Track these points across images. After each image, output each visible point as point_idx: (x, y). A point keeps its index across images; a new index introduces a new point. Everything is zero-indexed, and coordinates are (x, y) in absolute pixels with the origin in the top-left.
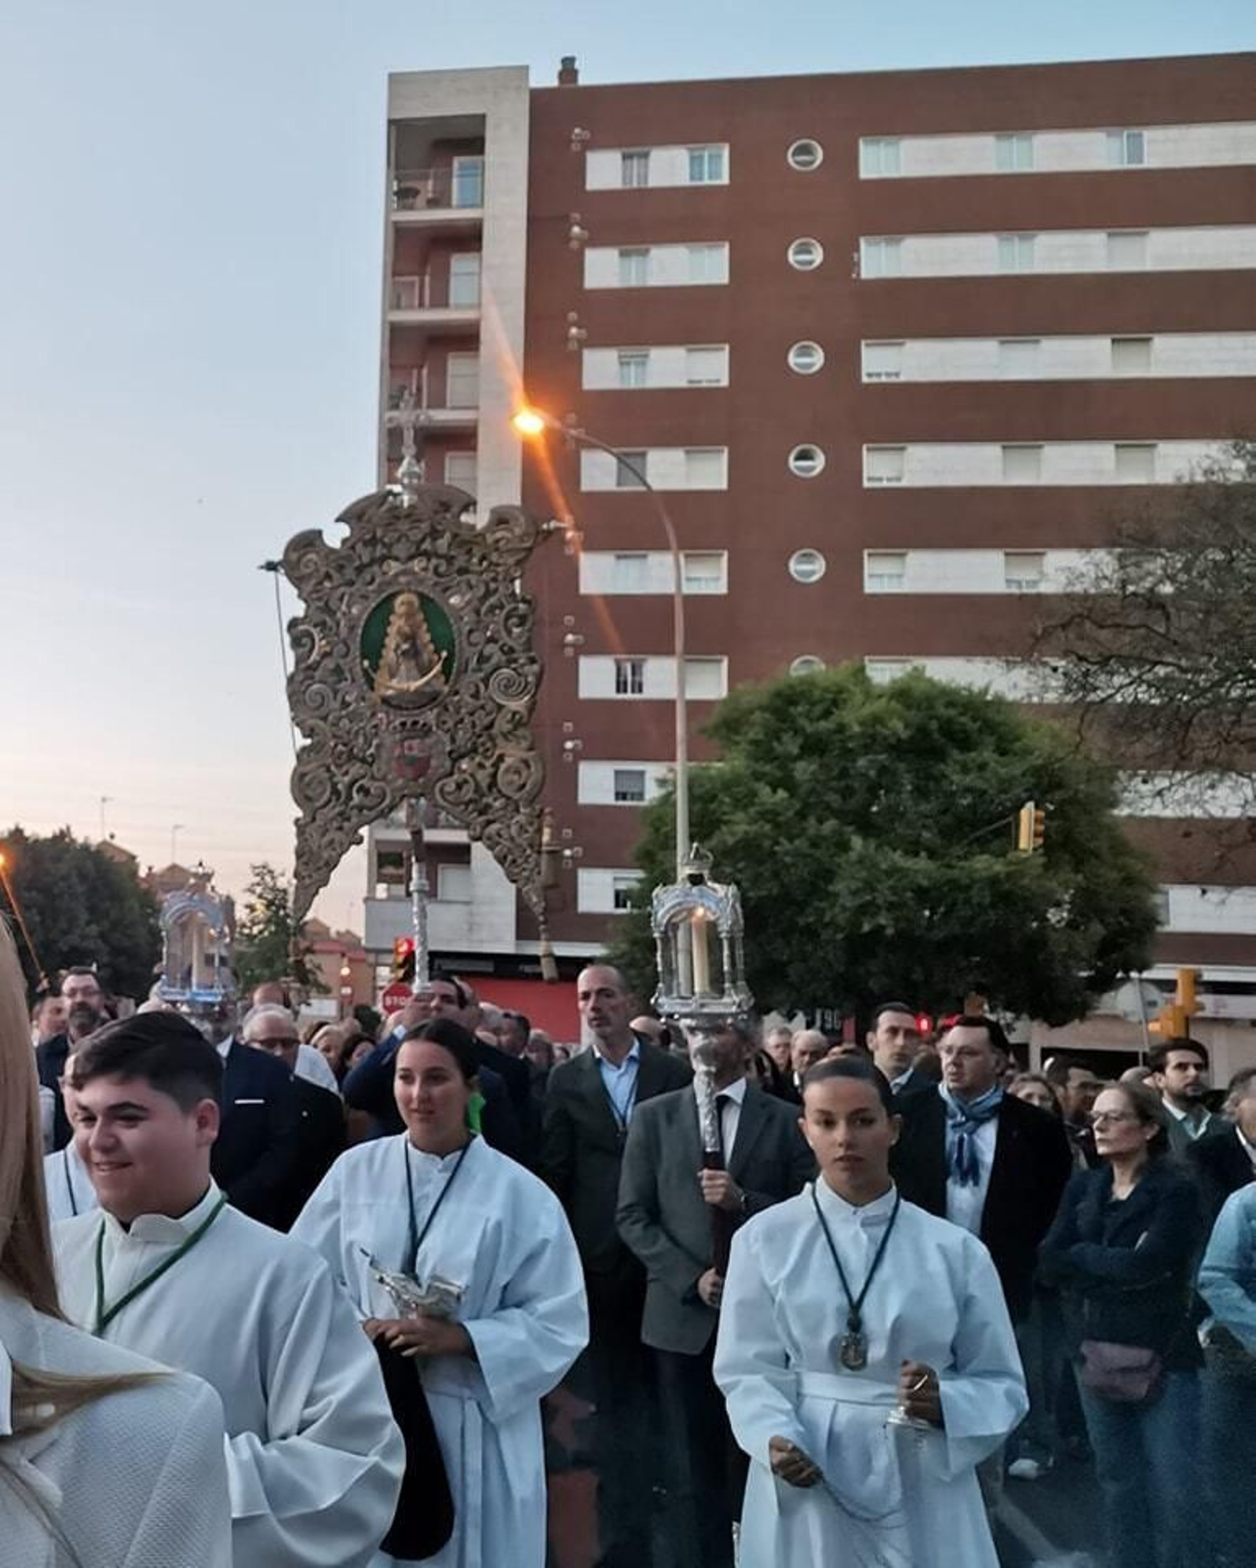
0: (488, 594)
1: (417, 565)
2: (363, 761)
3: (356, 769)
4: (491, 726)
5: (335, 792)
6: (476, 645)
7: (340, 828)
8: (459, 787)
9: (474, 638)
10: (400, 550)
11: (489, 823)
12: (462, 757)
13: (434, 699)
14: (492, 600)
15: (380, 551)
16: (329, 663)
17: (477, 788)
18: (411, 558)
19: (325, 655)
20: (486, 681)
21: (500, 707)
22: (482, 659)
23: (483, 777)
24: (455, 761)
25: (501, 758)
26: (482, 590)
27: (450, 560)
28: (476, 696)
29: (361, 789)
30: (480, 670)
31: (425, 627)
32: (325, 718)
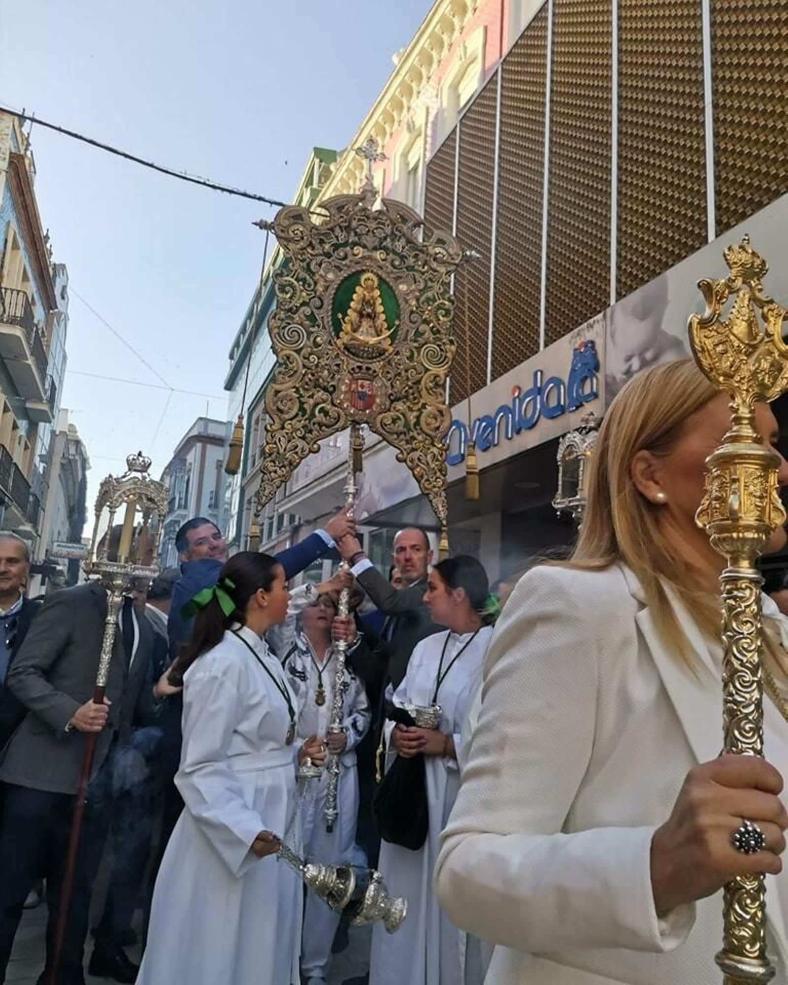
0: (426, 288)
1: (379, 255)
2: (325, 389)
3: (321, 394)
4: (418, 382)
5: (302, 409)
6: (414, 323)
7: (303, 438)
8: (394, 421)
9: (414, 317)
10: (369, 241)
11: (413, 450)
12: (398, 399)
13: (381, 355)
14: (430, 294)
15: (352, 238)
16: (307, 311)
17: (406, 424)
18: (375, 249)
19: (304, 304)
20: (419, 349)
21: (427, 370)
22: (418, 334)
23: (412, 417)
24: (392, 402)
25: (424, 406)
26: (422, 286)
27: (403, 258)
28: (410, 358)
29: (322, 410)
30: (415, 341)
31: (379, 301)
32: (298, 352)
